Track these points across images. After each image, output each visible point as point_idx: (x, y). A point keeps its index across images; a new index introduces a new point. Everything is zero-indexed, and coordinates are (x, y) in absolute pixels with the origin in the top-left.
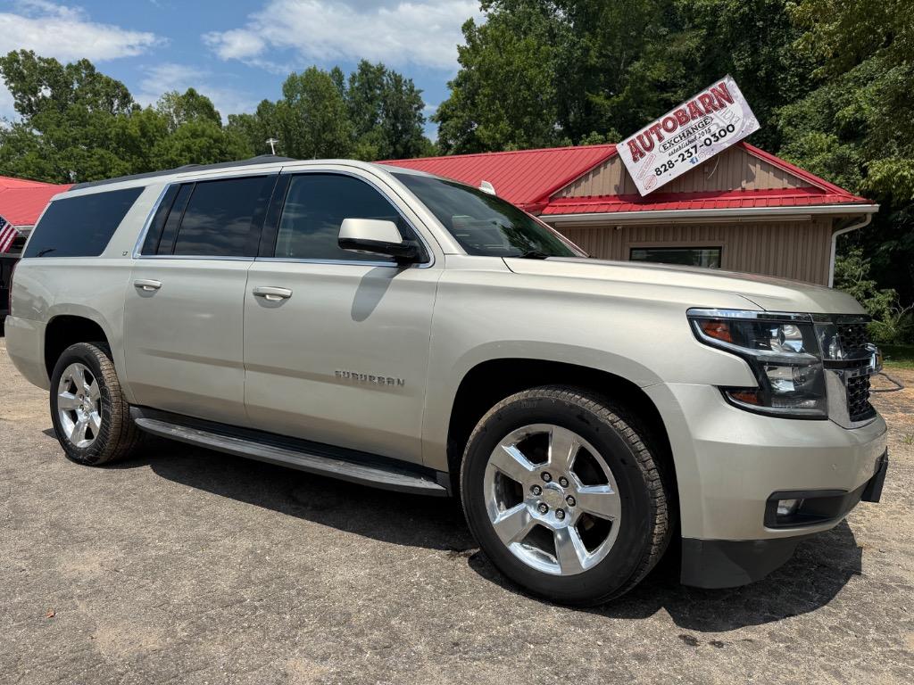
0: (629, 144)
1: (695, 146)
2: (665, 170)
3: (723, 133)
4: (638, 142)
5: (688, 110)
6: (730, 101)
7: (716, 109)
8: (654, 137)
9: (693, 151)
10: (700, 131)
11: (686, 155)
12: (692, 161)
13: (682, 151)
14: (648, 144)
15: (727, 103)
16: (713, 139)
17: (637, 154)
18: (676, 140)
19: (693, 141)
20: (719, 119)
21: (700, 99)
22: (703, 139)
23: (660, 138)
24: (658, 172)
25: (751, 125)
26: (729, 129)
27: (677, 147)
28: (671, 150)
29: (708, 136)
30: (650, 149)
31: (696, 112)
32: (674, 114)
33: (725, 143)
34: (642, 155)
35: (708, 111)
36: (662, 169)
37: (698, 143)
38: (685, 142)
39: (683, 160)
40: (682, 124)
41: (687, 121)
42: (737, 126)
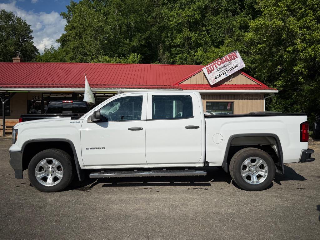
0: (206, 68)
1: (227, 70)
3: (235, 67)
4: (209, 68)
5: (225, 59)
6: (237, 57)
7: (233, 59)
8: (214, 67)
9: (226, 72)
10: (228, 66)
11: (224, 73)
12: (226, 75)
14: (212, 69)
15: (236, 58)
16: (232, 69)
17: (209, 72)
18: (221, 68)
20: (234, 63)
21: (228, 56)
22: (229, 68)
23: (216, 67)
24: (216, 78)
25: (243, 66)
26: (237, 66)
27: (221, 70)
28: (219, 71)
29: (231, 67)
31: (227, 60)
32: (221, 60)
33: (236, 70)
34: (211, 72)
35: (231, 60)
36: (217, 77)
38: (224, 69)
40: (223, 63)
41: (224, 62)
42: (239, 66)
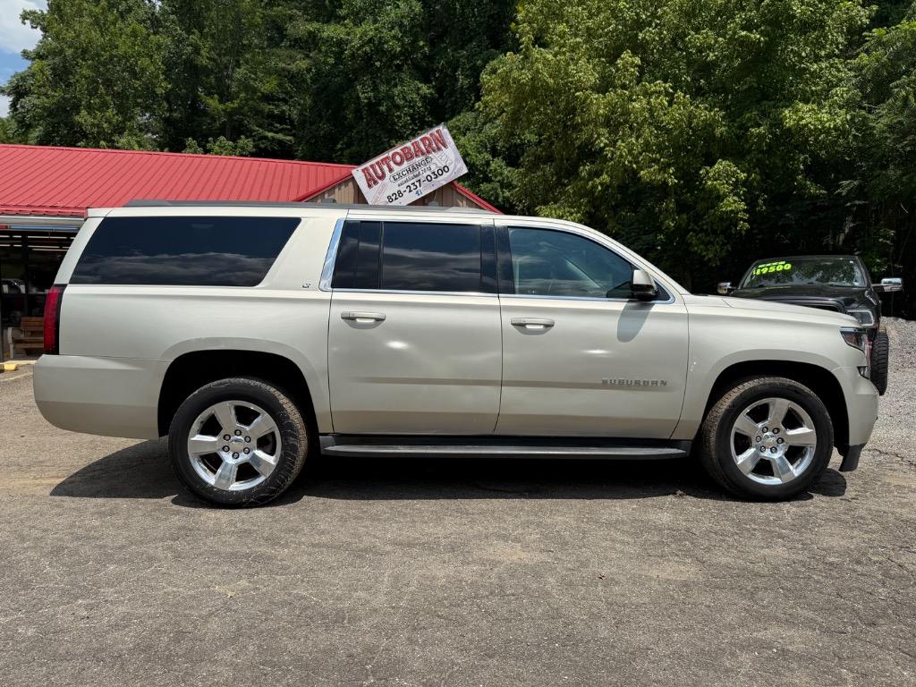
0: (363, 171)
1: (419, 181)
2: (396, 199)
3: (440, 172)
4: (371, 170)
5: (412, 148)
6: (445, 146)
7: (434, 151)
8: (385, 168)
9: (417, 184)
10: (423, 167)
11: (413, 187)
12: (417, 192)
13: (409, 183)
14: (380, 172)
15: (443, 148)
16: (433, 176)
17: (371, 182)
18: (404, 173)
19: (416, 176)
20: (437, 160)
21: (422, 140)
22: (425, 175)
23: (390, 170)
24: (390, 199)
25: (460, 169)
26: (444, 169)
27: (405, 179)
28: (399, 182)
29: (429, 173)
30: (382, 177)
31: (418, 152)
32: (402, 150)
33: (443, 180)
34: (375, 183)
35: (428, 152)
36: (393, 198)
37: (422, 177)
38: (411, 175)
39: (410, 191)
40: (408, 159)
41: (412, 157)
42: (451, 168)
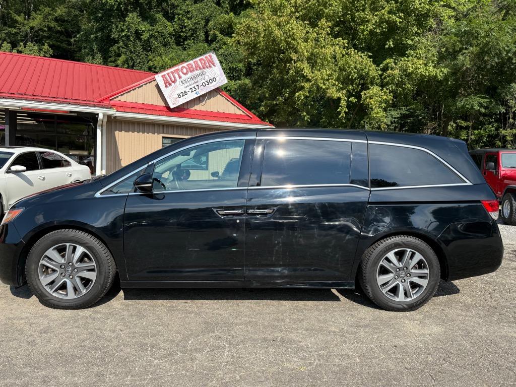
0: (162, 76)
1: (198, 85)
2: (183, 96)
3: (211, 81)
4: (167, 76)
5: (194, 65)
6: (214, 65)
7: (207, 67)
8: (177, 76)
9: (197, 87)
10: (200, 77)
11: (194, 89)
12: (196, 93)
13: (192, 87)
14: (173, 79)
16: (206, 83)
17: (167, 84)
18: (188, 80)
19: (196, 82)
20: (209, 73)
21: (200, 60)
22: (202, 82)
23: (180, 77)
24: (179, 96)
25: (224, 80)
26: (213, 80)
27: (188, 84)
28: (186, 85)
29: (204, 81)
30: (174, 82)
31: (198, 67)
32: (187, 65)
33: (212, 86)
34: (170, 84)
35: (204, 68)
36: (181, 95)
37: (200, 84)
38: (193, 82)
39: (192, 92)
40: (191, 71)
41: (193, 71)
42: (217, 79)
